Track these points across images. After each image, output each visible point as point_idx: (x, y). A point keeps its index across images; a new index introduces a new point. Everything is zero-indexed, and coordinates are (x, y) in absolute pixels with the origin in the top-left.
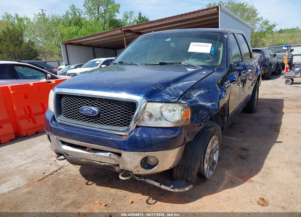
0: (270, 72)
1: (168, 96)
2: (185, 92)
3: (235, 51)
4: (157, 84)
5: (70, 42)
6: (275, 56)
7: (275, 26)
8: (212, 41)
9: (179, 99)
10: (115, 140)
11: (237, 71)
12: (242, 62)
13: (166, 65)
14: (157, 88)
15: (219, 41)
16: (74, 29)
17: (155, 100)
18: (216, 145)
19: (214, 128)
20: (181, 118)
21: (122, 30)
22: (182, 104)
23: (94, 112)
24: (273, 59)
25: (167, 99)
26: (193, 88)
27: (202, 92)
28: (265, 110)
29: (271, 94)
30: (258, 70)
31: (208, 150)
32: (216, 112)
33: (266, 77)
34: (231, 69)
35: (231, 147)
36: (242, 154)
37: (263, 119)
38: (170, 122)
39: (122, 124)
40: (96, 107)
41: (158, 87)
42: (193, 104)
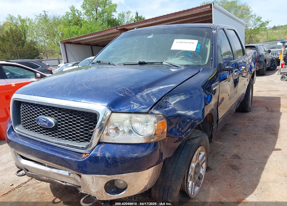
0: (265, 68)
1: (137, 105)
2: (160, 100)
3: (225, 48)
4: (127, 90)
5: (69, 41)
6: (269, 53)
7: (268, 23)
8: (198, 37)
9: (151, 109)
10: (71, 160)
11: (228, 71)
12: (234, 59)
13: (146, 65)
14: (124, 94)
15: (207, 37)
16: (74, 28)
17: (121, 110)
18: (203, 157)
19: (199, 138)
20: (154, 132)
21: (118, 29)
22: (155, 115)
23: (50, 124)
24: (267, 55)
25: (136, 109)
26: (171, 93)
27: (183, 98)
28: (260, 108)
29: (267, 91)
30: (252, 68)
31: (193, 165)
32: (199, 121)
33: (260, 73)
34: (220, 69)
35: (222, 153)
36: (234, 164)
37: (258, 119)
38: (142, 135)
39: (82, 138)
40: (53, 117)
41: (126, 93)
42: (170, 114)
